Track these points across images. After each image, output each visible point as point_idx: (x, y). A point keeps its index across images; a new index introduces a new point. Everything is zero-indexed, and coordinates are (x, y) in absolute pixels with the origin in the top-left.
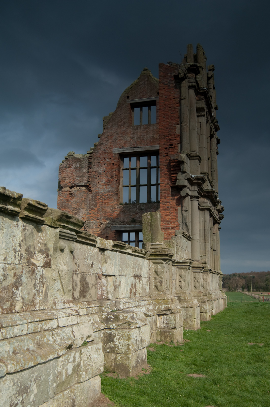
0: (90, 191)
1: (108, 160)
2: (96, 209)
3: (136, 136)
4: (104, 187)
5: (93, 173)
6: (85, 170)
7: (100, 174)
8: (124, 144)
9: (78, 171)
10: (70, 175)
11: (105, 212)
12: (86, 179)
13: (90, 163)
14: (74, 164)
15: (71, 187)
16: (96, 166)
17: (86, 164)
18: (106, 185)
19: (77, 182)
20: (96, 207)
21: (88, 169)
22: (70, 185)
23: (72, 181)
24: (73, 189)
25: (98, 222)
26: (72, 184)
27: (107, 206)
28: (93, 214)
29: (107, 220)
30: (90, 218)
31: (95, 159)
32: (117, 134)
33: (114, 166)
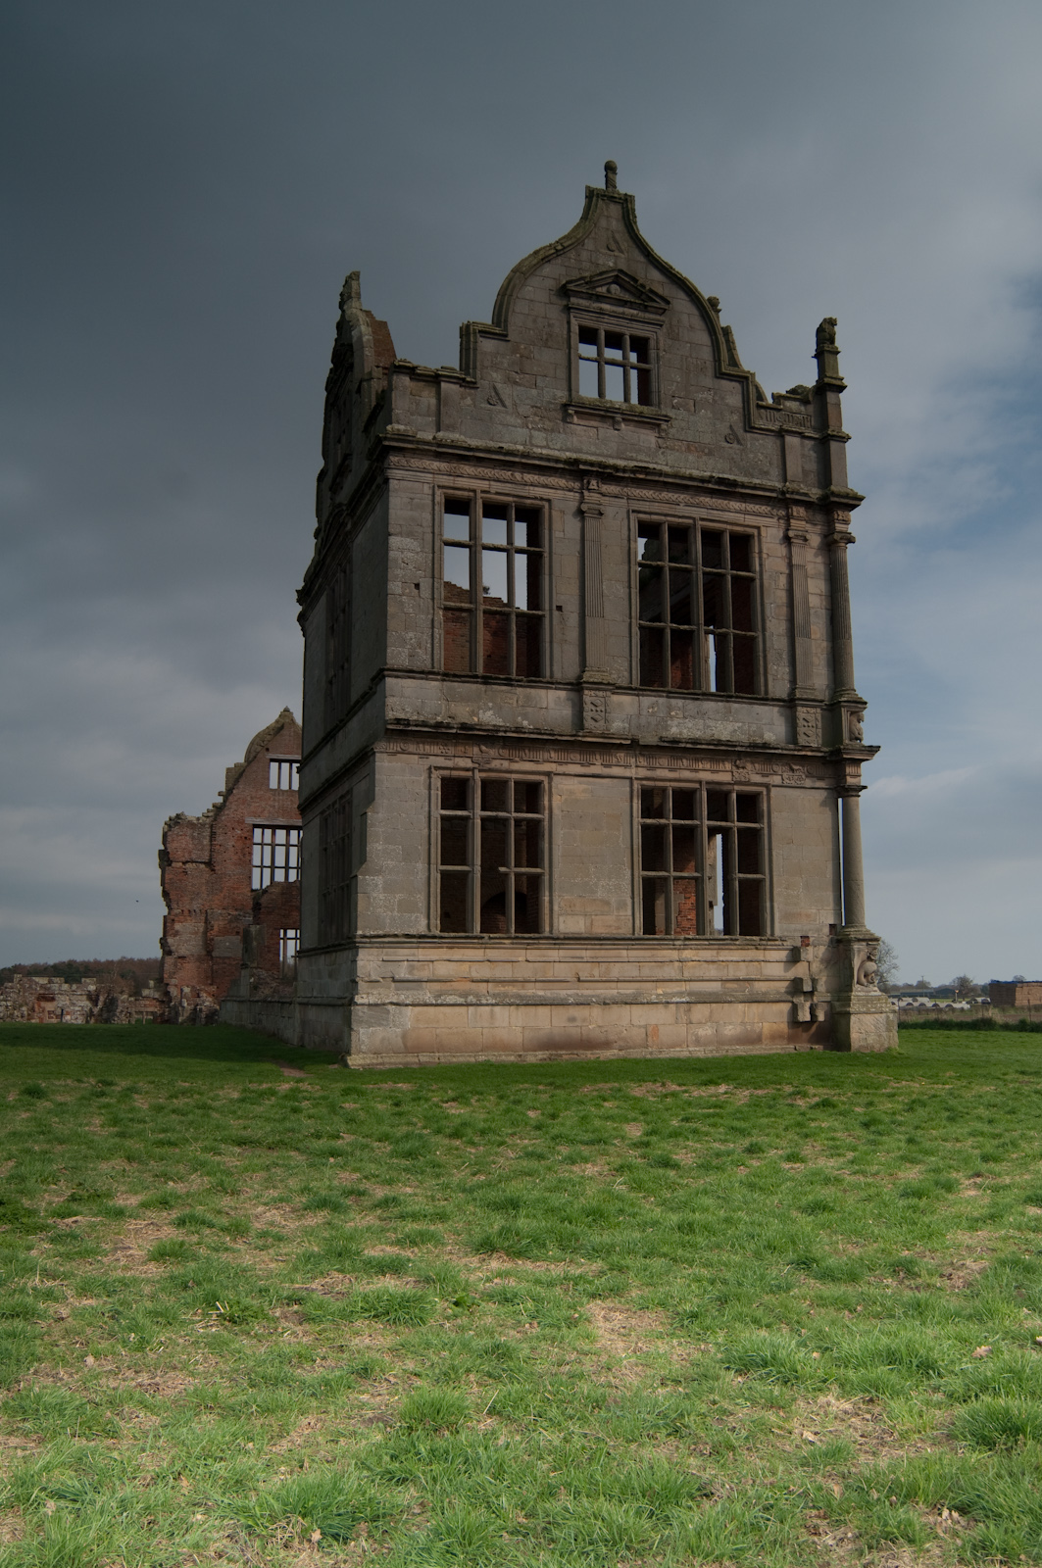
0: (213, 870)
1: (239, 832)
2: (222, 895)
3: (276, 804)
4: (233, 867)
5: (218, 847)
6: (206, 842)
7: (227, 849)
8: (262, 812)
9: (196, 842)
10: (184, 846)
11: (234, 900)
12: (207, 853)
13: (213, 835)
14: (189, 832)
15: (184, 863)
16: (221, 838)
17: (207, 833)
18: (235, 864)
19: (194, 857)
20: (221, 892)
21: (211, 841)
22: (184, 859)
23: (186, 855)
24: (187, 866)
25: (224, 911)
26: (187, 857)
27: (236, 892)
28: (217, 902)
29: (236, 910)
30: (213, 907)
31: (220, 828)
32: (252, 798)
33: (247, 841)
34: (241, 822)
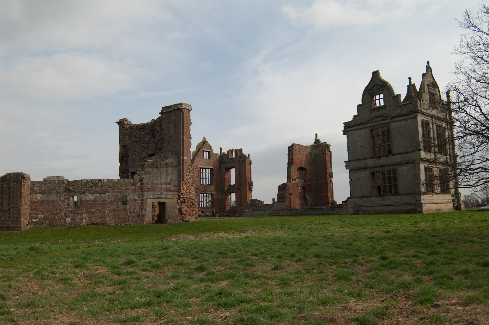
1: (197, 169)
18: (197, 178)
32: (199, 161)
33: (199, 172)
34: (197, 167)
